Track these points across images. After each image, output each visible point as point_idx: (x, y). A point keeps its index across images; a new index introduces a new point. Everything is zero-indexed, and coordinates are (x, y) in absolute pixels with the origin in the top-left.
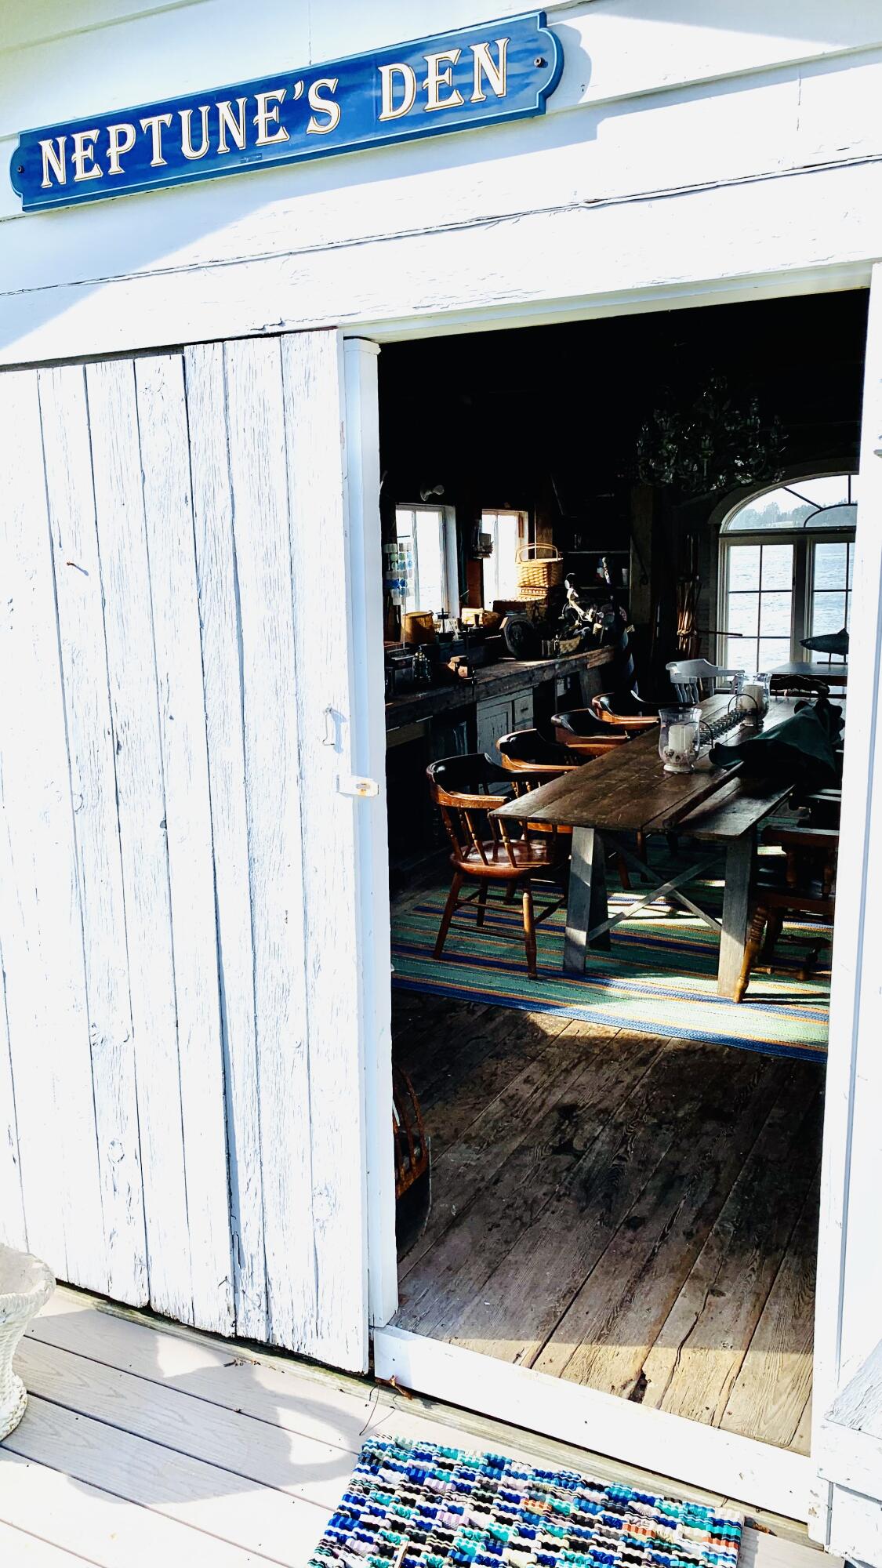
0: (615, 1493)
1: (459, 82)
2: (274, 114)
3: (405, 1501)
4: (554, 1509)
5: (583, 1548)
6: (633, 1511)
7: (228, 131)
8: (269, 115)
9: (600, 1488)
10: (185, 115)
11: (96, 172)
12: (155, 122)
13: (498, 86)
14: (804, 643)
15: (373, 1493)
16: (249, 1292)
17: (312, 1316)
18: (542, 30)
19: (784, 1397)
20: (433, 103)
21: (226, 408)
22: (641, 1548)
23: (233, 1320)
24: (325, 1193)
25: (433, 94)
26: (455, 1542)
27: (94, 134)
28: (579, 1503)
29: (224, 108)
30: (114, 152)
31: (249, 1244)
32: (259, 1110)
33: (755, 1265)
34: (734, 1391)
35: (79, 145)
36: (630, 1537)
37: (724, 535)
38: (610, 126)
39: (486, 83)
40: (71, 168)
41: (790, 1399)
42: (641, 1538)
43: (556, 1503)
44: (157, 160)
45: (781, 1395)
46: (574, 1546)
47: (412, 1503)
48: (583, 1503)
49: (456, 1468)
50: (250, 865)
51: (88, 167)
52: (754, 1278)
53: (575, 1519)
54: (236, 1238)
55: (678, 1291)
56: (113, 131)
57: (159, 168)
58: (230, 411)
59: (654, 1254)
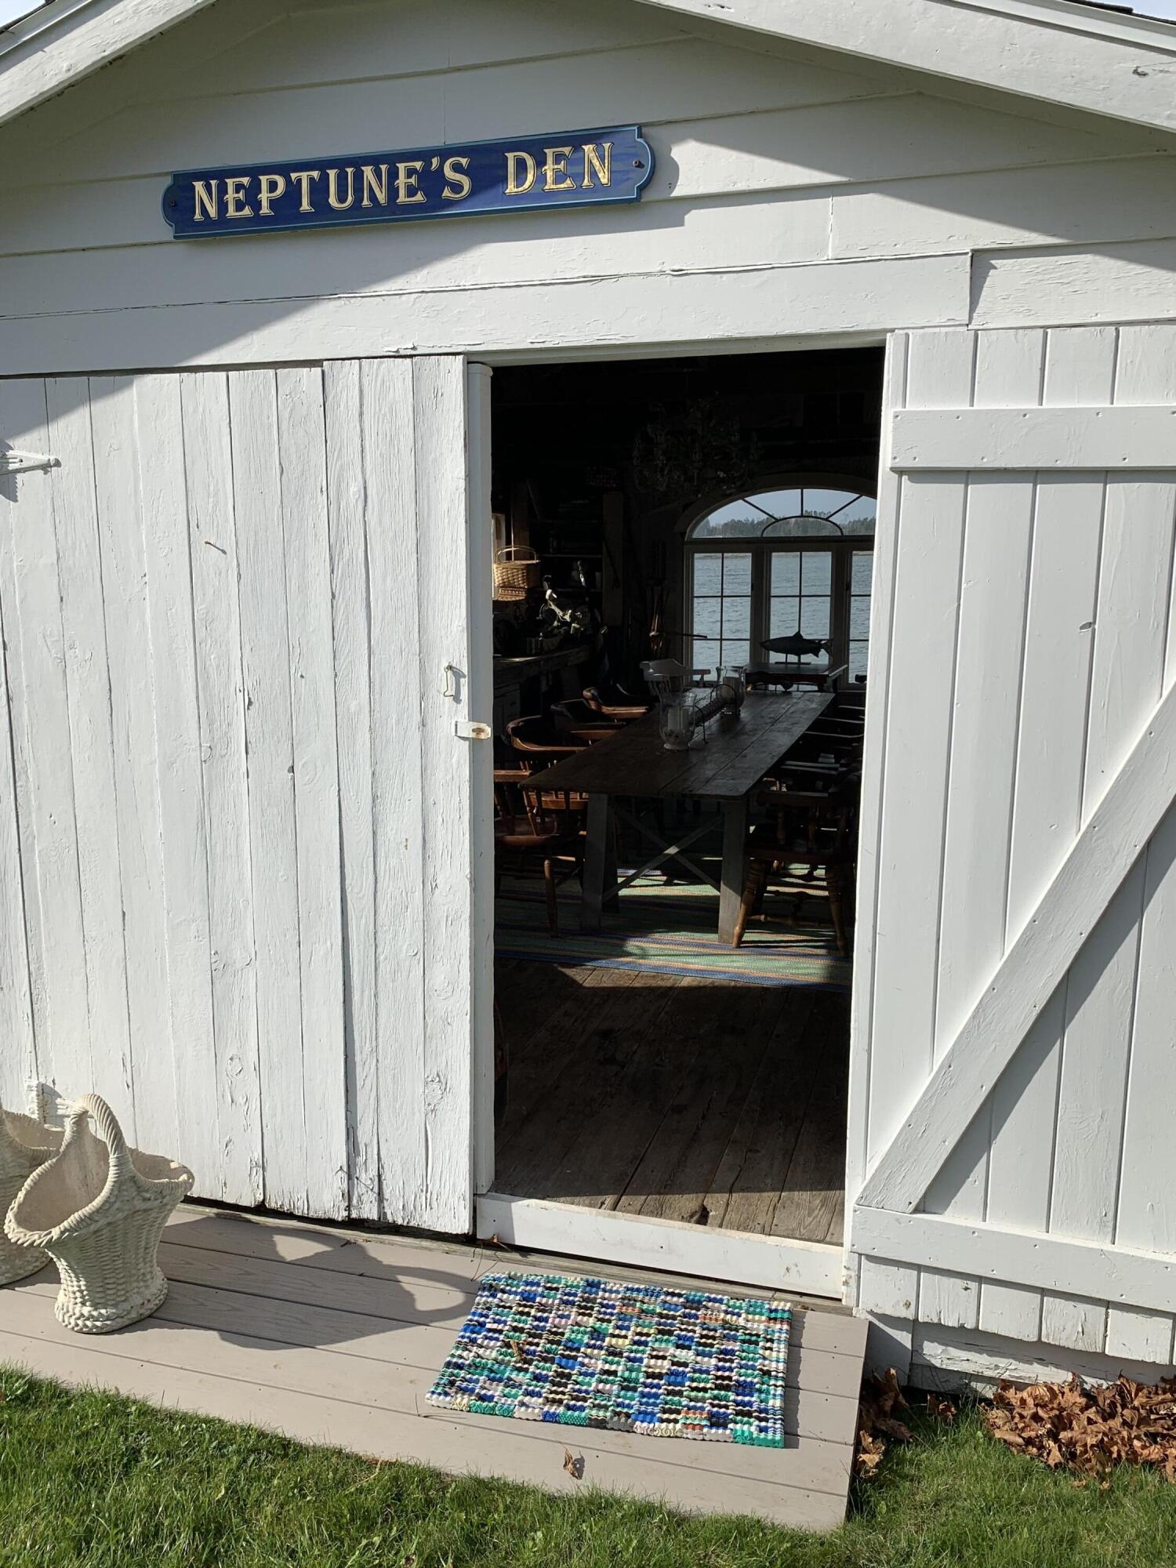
0: (691, 1298)
1: (573, 171)
2: (413, 180)
3: (522, 1313)
4: (643, 1311)
5: (670, 1333)
6: (707, 1308)
7: (371, 189)
8: (409, 180)
9: (680, 1295)
10: (332, 174)
11: (247, 211)
12: (304, 176)
13: (604, 178)
14: (763, 645)
15: (494, 1309)
16: (363, 1177)
17: (422, 1191)
18: (639, 140)
19: (816, 1212)
20: (550, 185)
21: (361, 414)
22: (715, 1330)
23: (346, 1204)
24: (437, 1079)
25: (550, 178)
26: (566, 1336)
27: (245, 180)
28: (664, 1306)
29: (368, 171)
30: (264, 196)
31: (364, 1134)
32: (377, 1014)
33: (781, 1131)
34: (777, 1212)
35: (230, 189)
36: (705, 1324)
37: (690, 542)
38: (694, 217)
39: (594, 174)
40: (222, 207)
41: (821, 1213)
42: (713, 1324)
43: (645, 1307)
44: (305, 206)
45: (814, 1211)
46: (660, 1332)
47: (528, 1314)
48: (667, 1305)
49: (561, 1290)
50: (374, 801)
51: (239, 206)
52: (781, 1139)
53: (661, 1315)
54: (351, 1130)
55: (722, 1152)
56: (264, 179)
57: (307, 214)
58: (364, 416)
59: (698, 1129)
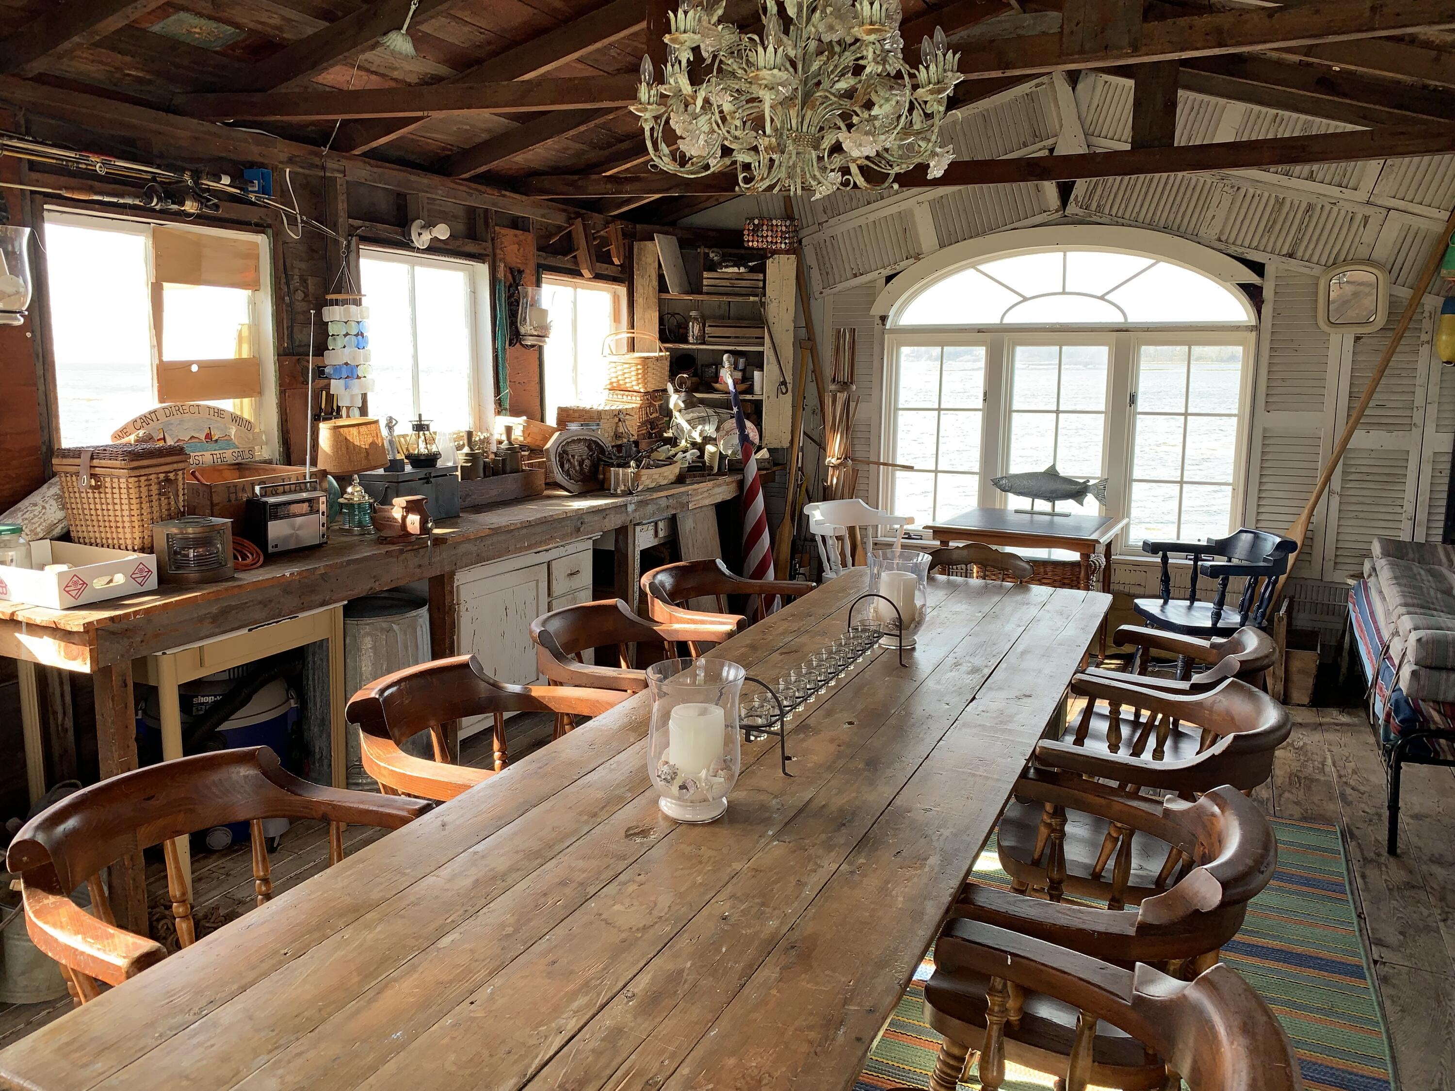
14: (996, 483)
37: (893, 331)
